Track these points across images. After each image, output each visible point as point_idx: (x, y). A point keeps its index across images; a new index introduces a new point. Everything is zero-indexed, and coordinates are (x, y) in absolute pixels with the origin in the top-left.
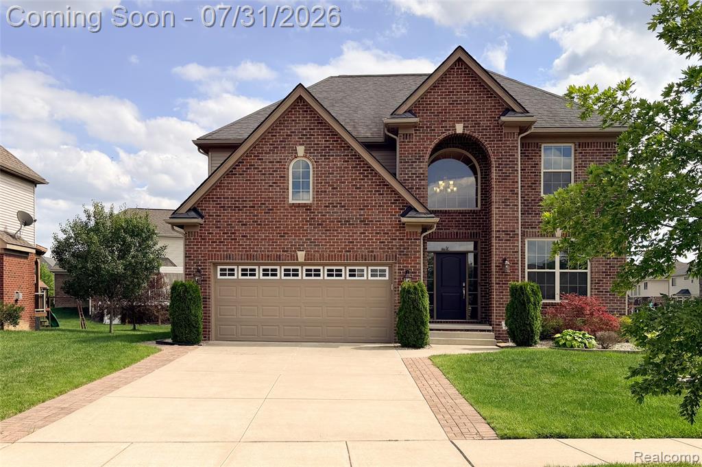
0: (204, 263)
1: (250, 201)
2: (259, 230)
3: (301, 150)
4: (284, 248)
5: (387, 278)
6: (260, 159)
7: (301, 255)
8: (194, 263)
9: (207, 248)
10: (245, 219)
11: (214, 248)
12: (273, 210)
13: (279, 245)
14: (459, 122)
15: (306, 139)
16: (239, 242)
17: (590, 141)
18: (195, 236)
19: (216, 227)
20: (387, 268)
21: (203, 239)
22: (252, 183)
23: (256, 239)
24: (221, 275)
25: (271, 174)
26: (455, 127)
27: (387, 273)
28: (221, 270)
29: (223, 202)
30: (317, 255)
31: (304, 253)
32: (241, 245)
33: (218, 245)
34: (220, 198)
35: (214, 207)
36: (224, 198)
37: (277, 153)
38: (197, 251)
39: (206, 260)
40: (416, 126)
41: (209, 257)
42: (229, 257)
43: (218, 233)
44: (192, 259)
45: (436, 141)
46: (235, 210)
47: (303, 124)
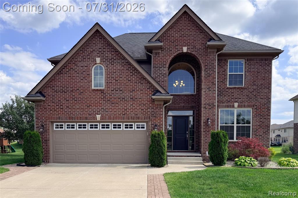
0: (46, 121)
1: (71, 88)
2: (75, 104)
3: (98, 60)
4: (89, 113)
5: (145, 129)
6: (76, 65)
7: (98, 117)
8: (40, 121)
9: (47, 113)
10: (68, 97)
11: (51, 113)
12: (83, 92)
13: (86, 112)
14: (185, 46)
15: (101, 54)
16: (65, 110)
17: (253, 58)
18: (41, 107)
19: (52, 102)
20: (145, 124)
21: (45, 109)
22: (72, 78)
23: (74, 109)
24: (56, 128)
25: (82, 73)
26: (182, 49)
27: (145, 126)
28: (56, 125)
29: (56, 88)
30: (107, 117)
31: (100, 115)
32: (66, 112)
33: (53, 112)
34: (54, 86)
35: (51, 91)
36: (56, 86)
37: (85, 62)
38: (42, 115)
39: (47, 120)
40: (160, 48)
41: (48, 119)
42: (59, 118)
43: (53, 105)
44: (39, 120)
45: (172, 56)
46: (62, 93)
47: (99, 45)
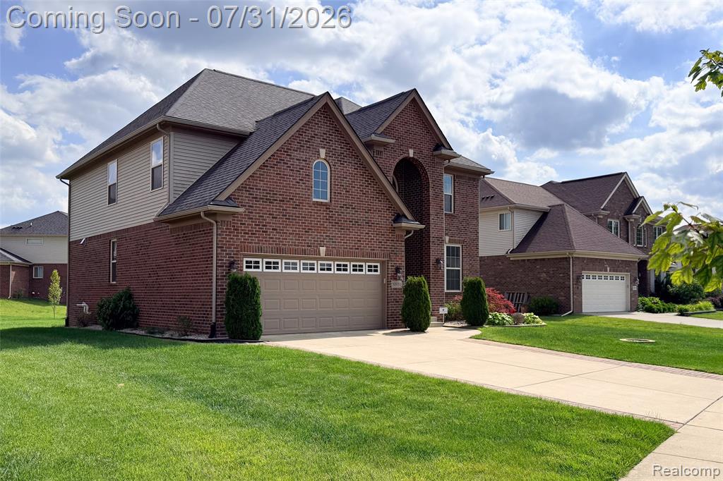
0: (237, 254)
1: (280, 195)
2: (287, 225)
3: (323, 152)
4: (308, 243)
5: (378, 273)
6: (289, 155)
7: (323, 250)
8: (227, 254)
9: (239, 239)
10: (276, 212)
11: (247, 239)
12: (299, 206)
13: (304, 240)
14: (411, 148)
15: (326, 143)
16: (270, 235)
18: (227, 226)
19: (248, 218)
20: (378, 265)
21: (236, 230)
22: (282, 178)
23: (285, 233)
24: (247, 267)
25: (298, 171)
26: (408, 151)
27: (379, 269)
28: (247, 262)
29: (256, 193)
30: (335, 251)
31: (325, 248)
32: (272, 238)
33: (250, 237)
34: (253, 189)
35: (247, 197)
36: (256, 189)
37: (303, 152)
38: (230, 242)
39: (238, 251)
40: (385, 145)
41: (241, 249)
42: (261, 250)
43: (250, 225)
44: (224, 251)
45: (397, 160)
46: (266, 202)
47: (324, 129)
